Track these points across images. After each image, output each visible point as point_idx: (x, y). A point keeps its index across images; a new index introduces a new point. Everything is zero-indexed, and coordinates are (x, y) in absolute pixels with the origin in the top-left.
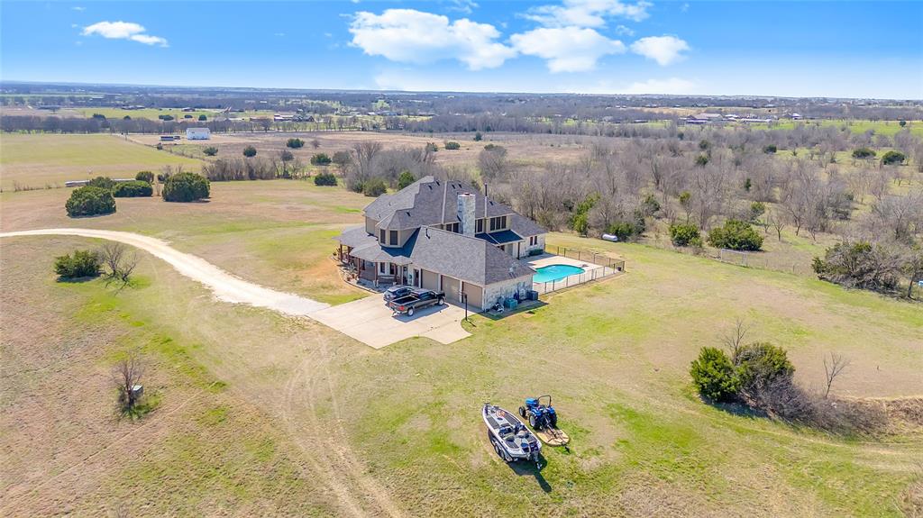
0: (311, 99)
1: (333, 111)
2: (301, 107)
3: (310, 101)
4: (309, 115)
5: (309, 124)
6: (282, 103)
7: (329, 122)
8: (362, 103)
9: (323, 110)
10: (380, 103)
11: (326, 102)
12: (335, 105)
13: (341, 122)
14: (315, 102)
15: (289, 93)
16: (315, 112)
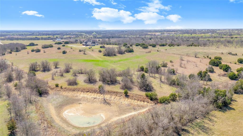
0: (78, 32)
1: (83, 35)
2: (76, 34)
3: (78, 33)
4: (78, 36)
5: (78, 38)
6: (72, 34)
7: (82, 37)
8: (90, 33)
9: (81, 35)
10: (94, 33)
11: (82, 33)
12: (84, 34)
13: (84, 37)
14: (79, 33)
15: (73, 31)
16: (79, 35)
